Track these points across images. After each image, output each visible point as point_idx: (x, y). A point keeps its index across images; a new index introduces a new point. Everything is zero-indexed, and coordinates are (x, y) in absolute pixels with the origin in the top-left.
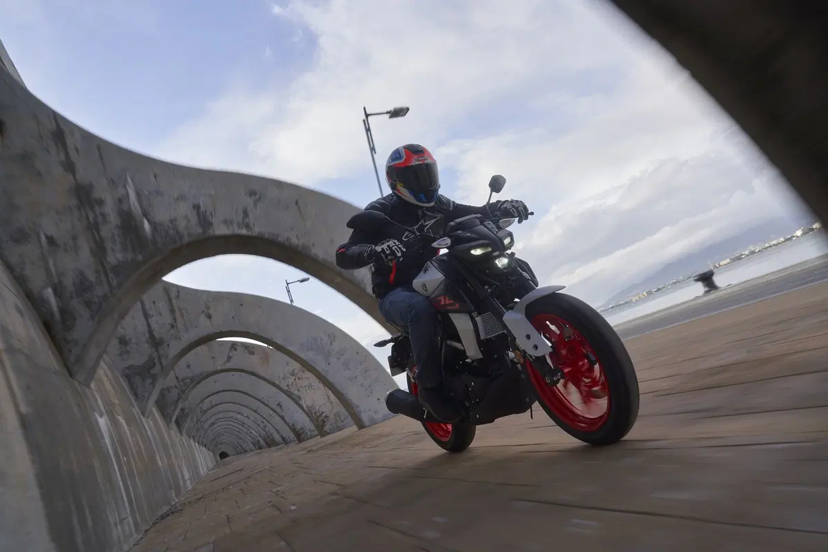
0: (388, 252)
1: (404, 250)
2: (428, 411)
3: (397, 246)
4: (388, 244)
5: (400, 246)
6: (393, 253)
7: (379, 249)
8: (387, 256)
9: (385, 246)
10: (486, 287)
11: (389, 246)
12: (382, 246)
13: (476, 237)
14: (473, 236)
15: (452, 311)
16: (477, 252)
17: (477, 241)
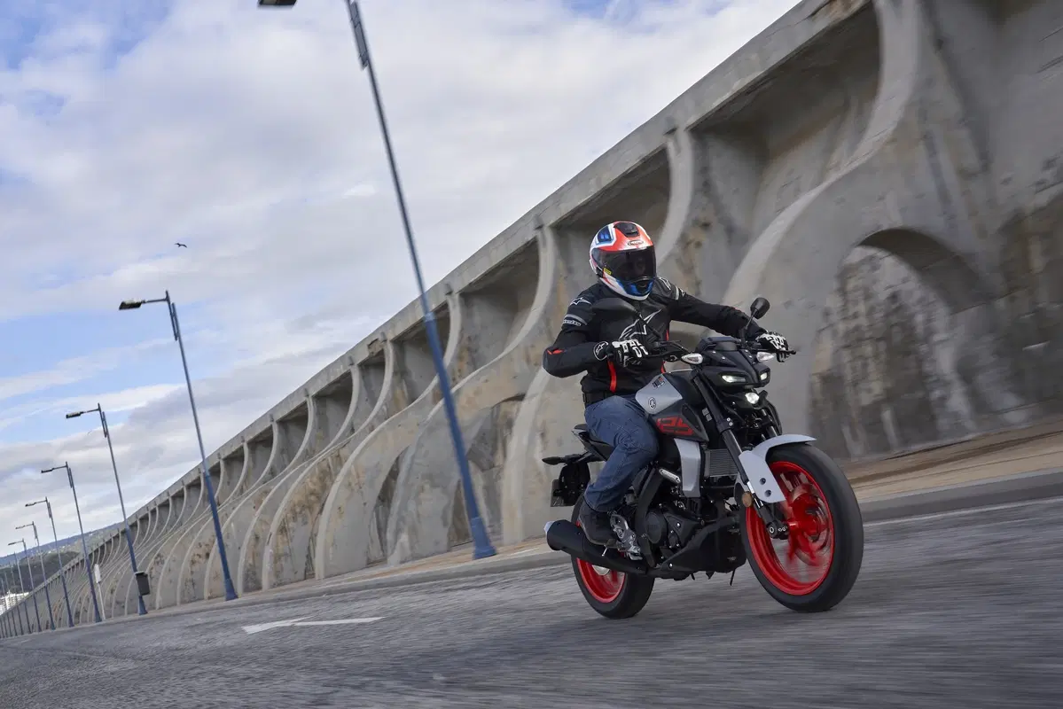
0: (626, 351)
3: (639, 347)
4: (629, 342)
5: (642, 348)
6: (631, 353)
9: (624, 344)
10: (729, 419)
11: (628, 344)
12: (621, 343)
13: (733, 363)
14: (729, 361)
15: (681, 437)
16: (729, 379)
17: (728, 368)
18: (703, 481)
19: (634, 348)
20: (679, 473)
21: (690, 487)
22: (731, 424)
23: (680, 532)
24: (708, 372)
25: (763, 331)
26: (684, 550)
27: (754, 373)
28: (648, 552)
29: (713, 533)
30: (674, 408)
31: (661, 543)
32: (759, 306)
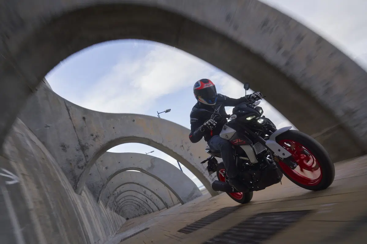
0: (209, 125)
1: (216, 123)
2: (234, 188)
3: (213, 121)
4: (209, 121)
5: (214, 121)
6: (212, 125)
7: (205, 124)
8: (209, 126)
9: (207, 122)
10: (256, 133)
11: (209, 122)
14: (246, 112)
15: (242, 145)
16: (249, 119)
18: (257, 156)
19: (212, 123)
20: (247, 157)
24: (241, 119)
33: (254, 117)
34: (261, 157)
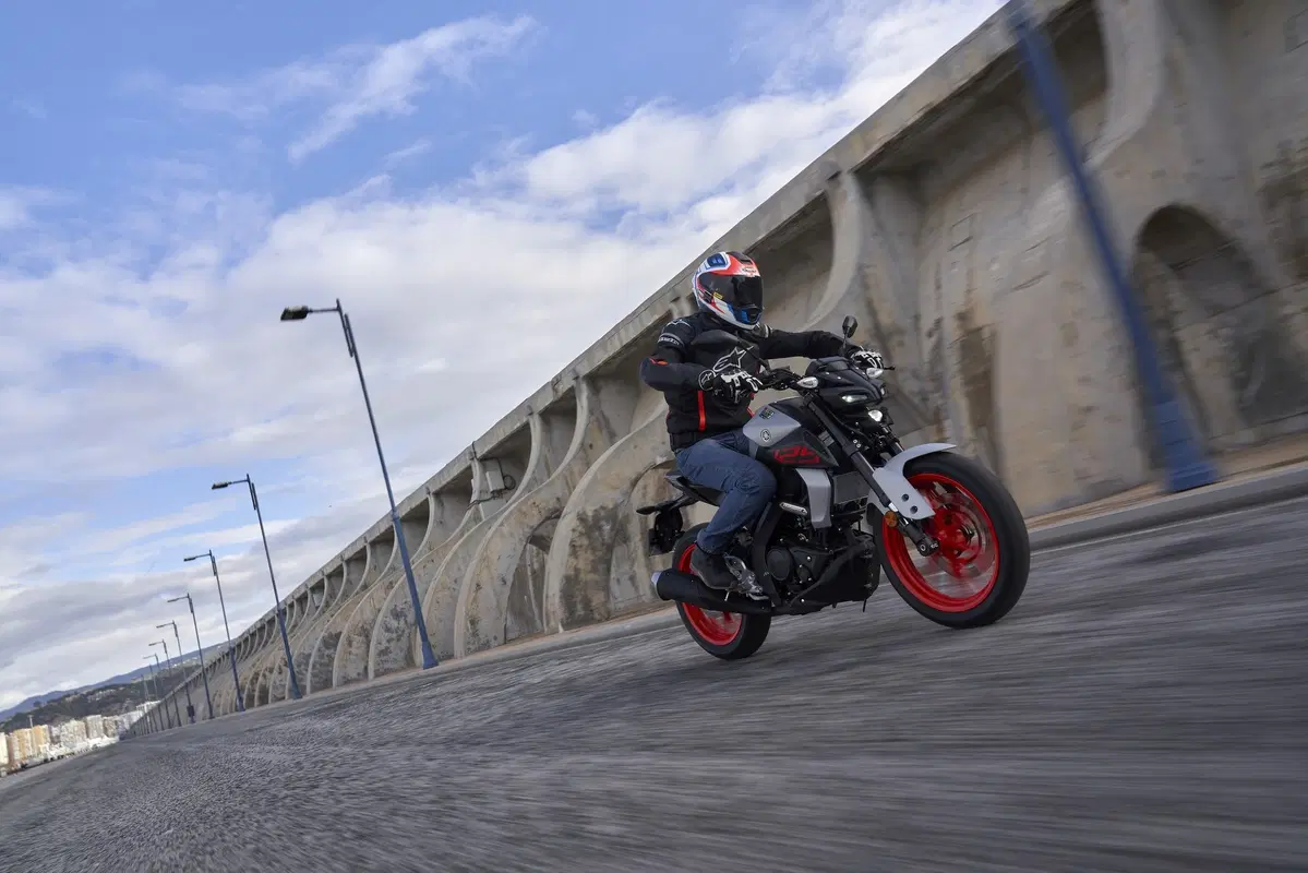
0: (737, 385)
3: (751, 378)
5: (755, 378)
9: (735, 377)
10: (856, 441)
11: (740, 377)
12: (733, 376)
13: (848, 381)
14: (844, 380)
15: (804, 466)
16: (849, 399)
17: (849, 387)
18: (834, 510)
19: (748, 380)
20: (806, 504)
21: (819, 518)
22: (859, 446)
23: (812, 566)
24: (826, 393)
25: (856, 349)
26: (818, 583)
27: (874, 389)
28: (773, 590)
29: (848, 562)
30: (794, 435)
31: (789, 579)
32: (850, 325)
33: (864, 398)
34: (843, 514)
